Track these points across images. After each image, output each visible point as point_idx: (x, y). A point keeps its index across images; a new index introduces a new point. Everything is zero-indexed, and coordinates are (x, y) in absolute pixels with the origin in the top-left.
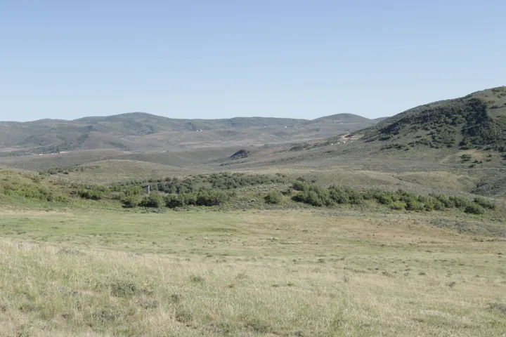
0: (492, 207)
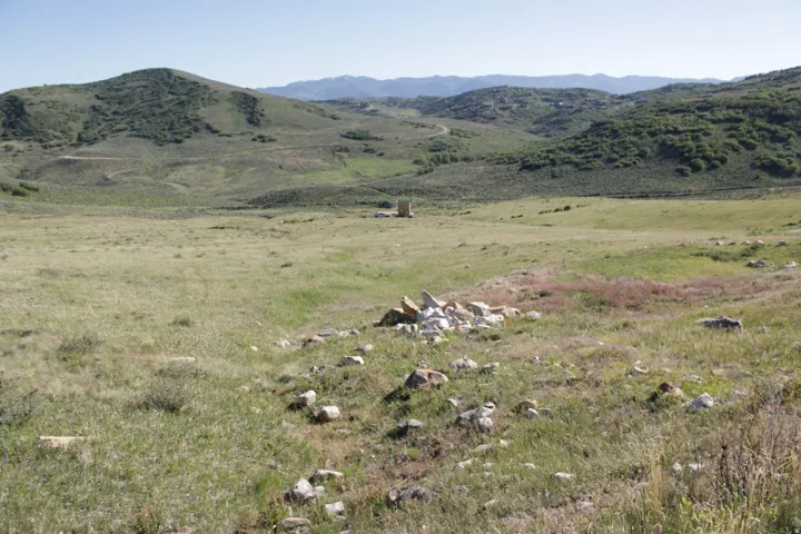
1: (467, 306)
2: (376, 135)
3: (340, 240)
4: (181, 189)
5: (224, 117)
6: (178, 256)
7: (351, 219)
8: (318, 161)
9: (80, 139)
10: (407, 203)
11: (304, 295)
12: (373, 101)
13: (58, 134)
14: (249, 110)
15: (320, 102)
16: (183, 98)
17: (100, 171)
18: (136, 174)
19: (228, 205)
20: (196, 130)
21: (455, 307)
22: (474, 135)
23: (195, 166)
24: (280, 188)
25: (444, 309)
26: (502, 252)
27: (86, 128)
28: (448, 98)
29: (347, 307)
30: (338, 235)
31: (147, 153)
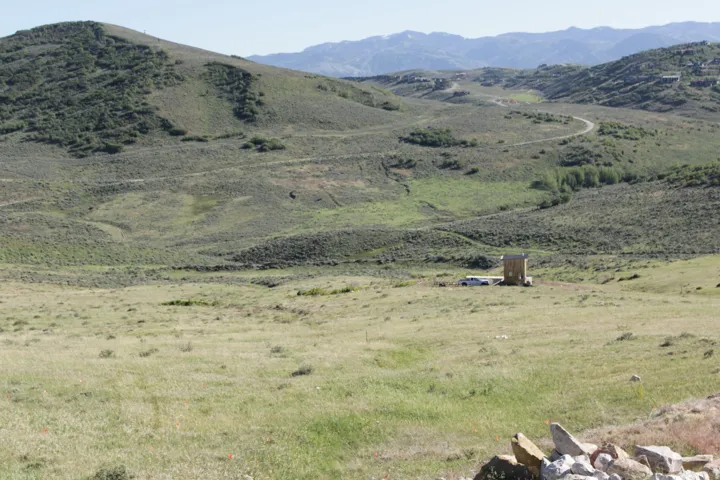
1: (638, 453)
2: (464, 137)
3: (400, 327)
4: (116, 234)
5: (191, 107)
6: (108, 354)
7: (420, 288)
8: (360, 184)
10: (522, 259)
11: (334, 427)
12: (459, 76)
14: (237, 93)
15: (361, 79)
16: (122, 73)
18: (37, 206)
19: (199, 261)
20: (144, 129)
21: (615, 456)
22: (644, 134)
23: (141, 194)
24: (291, 232)
25: (593, 458)
26: (701, 351)
28: (594, 69)
29: (412, 451)
30: (395, 318)
31: (57, 170)
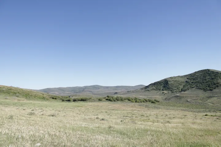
0: (158, 102)
9: (182, 90)
13: (176, 89)
16: (213, 77)
17: (186, 99)
18: (197, 100)
20: (217, 86)
23: (217, 98)
27: (184, 87)
31: (201, 94)
